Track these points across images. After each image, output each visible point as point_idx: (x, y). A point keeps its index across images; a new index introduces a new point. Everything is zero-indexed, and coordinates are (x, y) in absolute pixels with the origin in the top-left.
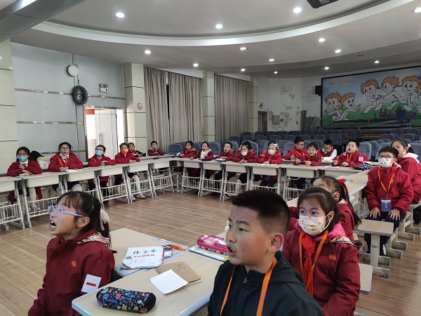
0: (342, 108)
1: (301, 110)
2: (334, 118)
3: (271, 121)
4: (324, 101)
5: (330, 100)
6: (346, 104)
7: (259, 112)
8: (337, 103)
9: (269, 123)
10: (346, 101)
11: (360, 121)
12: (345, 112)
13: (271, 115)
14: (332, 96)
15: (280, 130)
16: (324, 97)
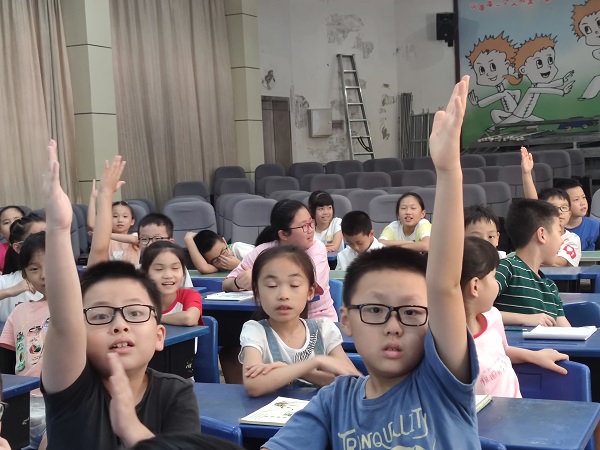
0: (519, 82)
1: (395, 92)
2: (497, 114)
3: (305, 130)
4: (464, 63)
5: (484, 60)
6: (531, 71)
7: (265, 99)
8: (503, 68)
9: (298, 135)
10: (531, 62)
11: (576, 122)
12: (527, 98)
13: (303, 111)
14: (488, 44)
15: (332, 157)
16: (465, 48)
